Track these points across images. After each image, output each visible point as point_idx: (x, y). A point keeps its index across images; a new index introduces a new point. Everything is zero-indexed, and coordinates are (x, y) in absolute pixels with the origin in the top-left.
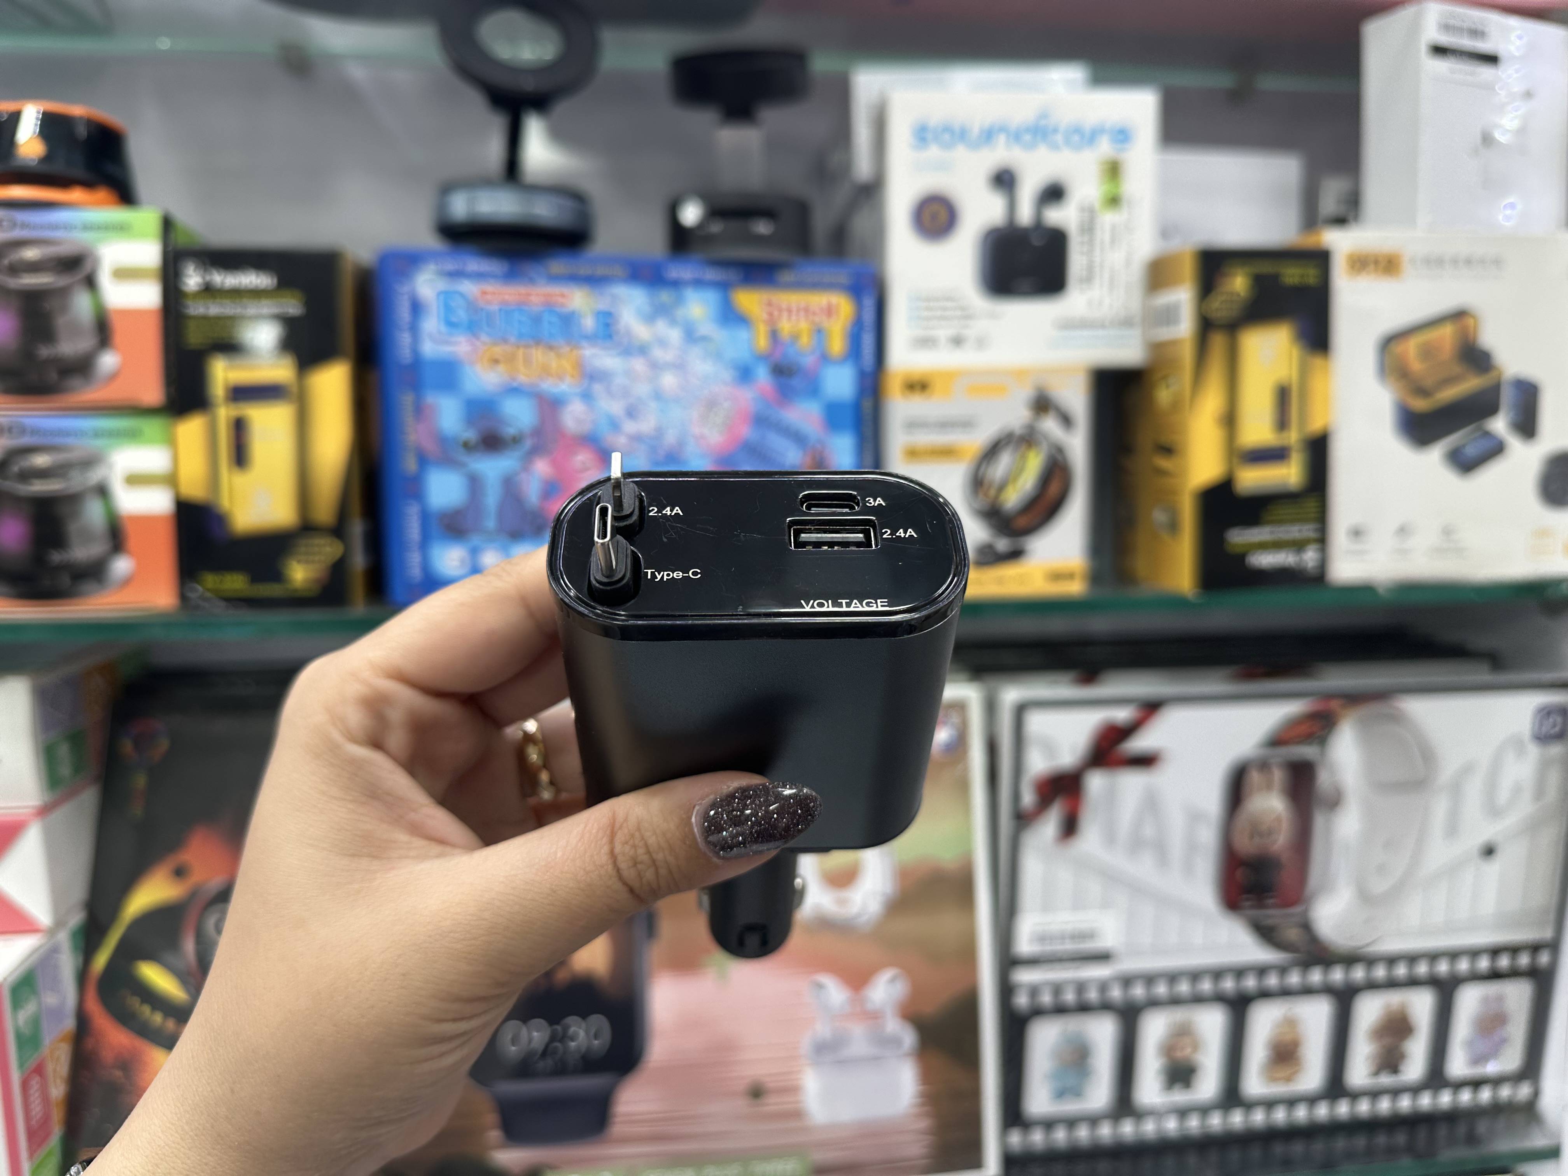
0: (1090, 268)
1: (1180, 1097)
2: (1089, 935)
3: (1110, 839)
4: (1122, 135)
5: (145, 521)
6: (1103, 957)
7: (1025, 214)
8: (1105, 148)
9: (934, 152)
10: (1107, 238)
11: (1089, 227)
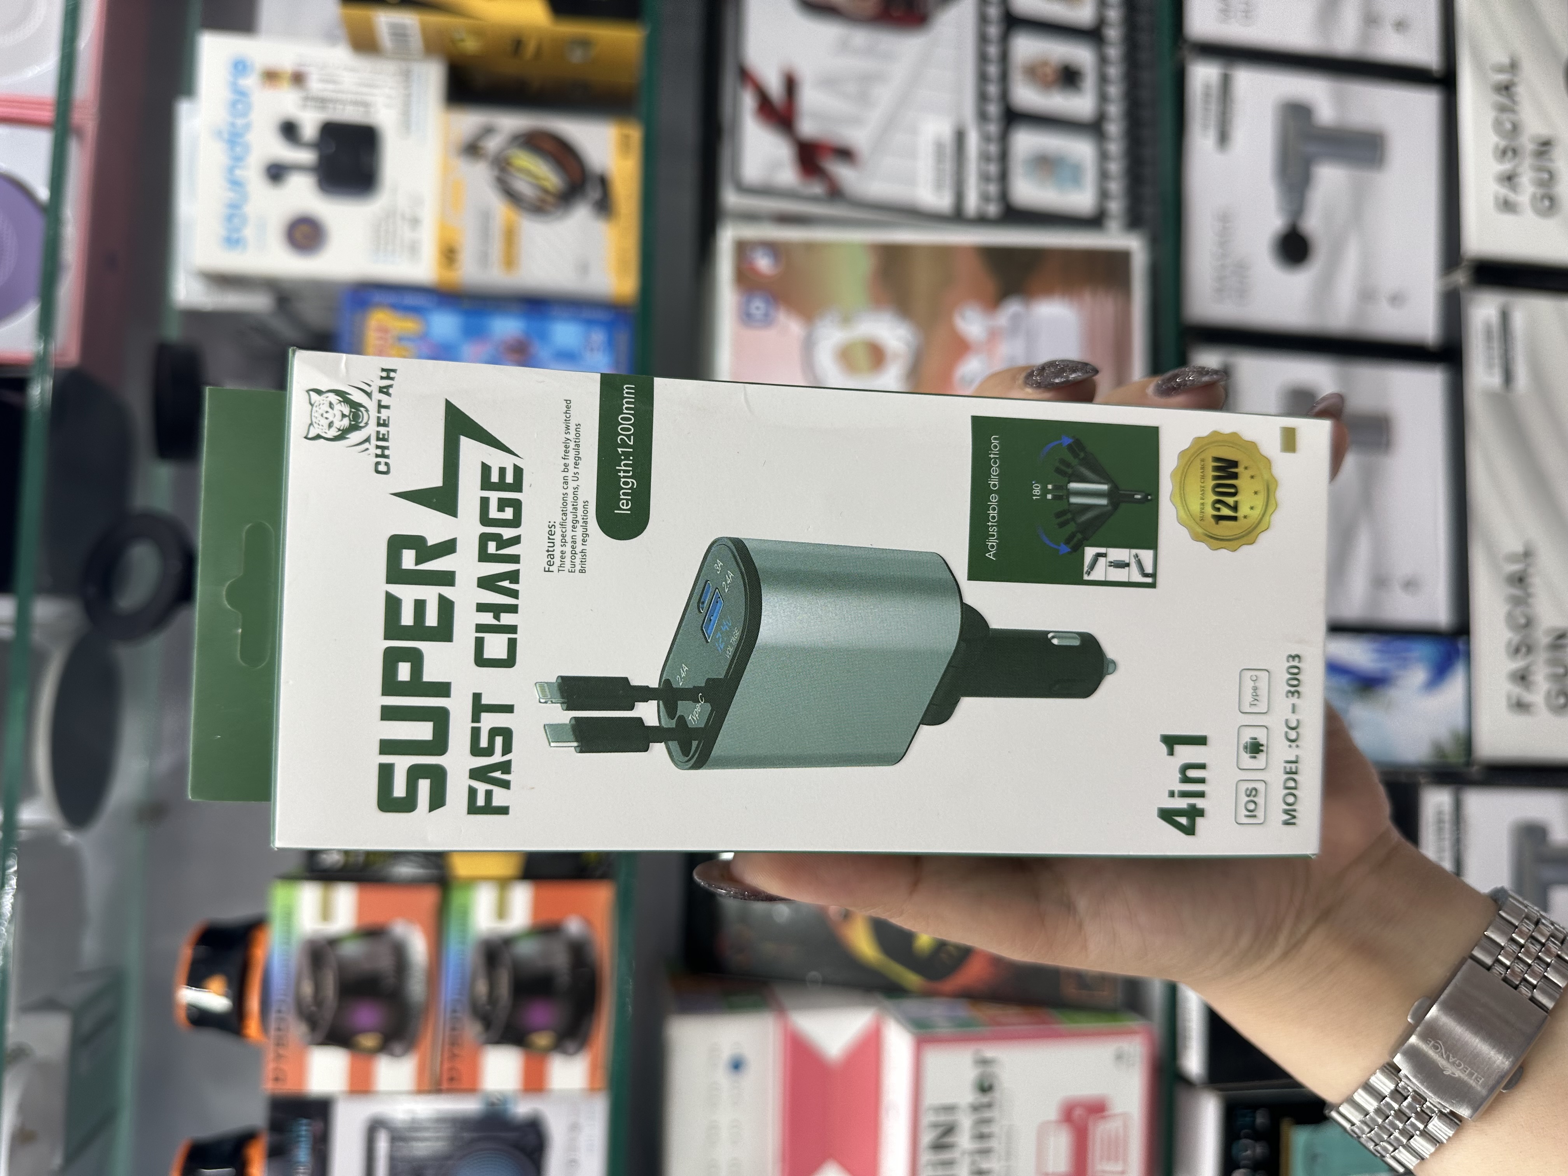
0: (356, 103)
1: (1089, 82)
2: (939, 147)
3: (856, 121)
4: (240, 67)
5: (537, 906)
6: (960, 137)
7: (306, 156)
8: (251, 82)
9: (249, 232)
10: (331, 87)
11: (321, 102)
